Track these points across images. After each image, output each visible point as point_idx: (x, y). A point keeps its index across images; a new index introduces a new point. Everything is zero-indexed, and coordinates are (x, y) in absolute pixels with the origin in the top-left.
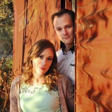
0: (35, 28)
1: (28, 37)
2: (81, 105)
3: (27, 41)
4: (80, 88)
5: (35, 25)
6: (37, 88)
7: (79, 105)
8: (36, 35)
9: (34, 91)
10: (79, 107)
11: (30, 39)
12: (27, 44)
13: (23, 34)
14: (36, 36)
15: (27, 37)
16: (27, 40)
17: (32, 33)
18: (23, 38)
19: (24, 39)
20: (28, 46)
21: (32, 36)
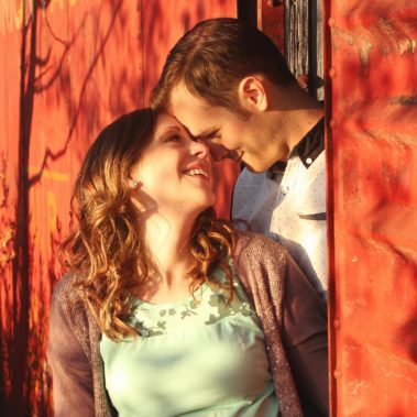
0: (83, 25)
1: (50, 63)
2: (362, 384)
3: (45, 80)
4: (355, 310)
5: (86, 15)
6: (172, 312)
7: (351, 384)
8: (89, 58)
9: (161, 325)
10: (351, 389)
11: (58, 72)
12: (44, 93)
13: (19, 47)
14: (95, 62)
15: (43, 63)
16: (44, 75)
17: (68, 48)
18: (23, 68)
19: (28, 69)
20: (49, 103)
21: (69, 58)
